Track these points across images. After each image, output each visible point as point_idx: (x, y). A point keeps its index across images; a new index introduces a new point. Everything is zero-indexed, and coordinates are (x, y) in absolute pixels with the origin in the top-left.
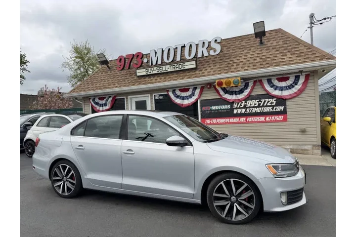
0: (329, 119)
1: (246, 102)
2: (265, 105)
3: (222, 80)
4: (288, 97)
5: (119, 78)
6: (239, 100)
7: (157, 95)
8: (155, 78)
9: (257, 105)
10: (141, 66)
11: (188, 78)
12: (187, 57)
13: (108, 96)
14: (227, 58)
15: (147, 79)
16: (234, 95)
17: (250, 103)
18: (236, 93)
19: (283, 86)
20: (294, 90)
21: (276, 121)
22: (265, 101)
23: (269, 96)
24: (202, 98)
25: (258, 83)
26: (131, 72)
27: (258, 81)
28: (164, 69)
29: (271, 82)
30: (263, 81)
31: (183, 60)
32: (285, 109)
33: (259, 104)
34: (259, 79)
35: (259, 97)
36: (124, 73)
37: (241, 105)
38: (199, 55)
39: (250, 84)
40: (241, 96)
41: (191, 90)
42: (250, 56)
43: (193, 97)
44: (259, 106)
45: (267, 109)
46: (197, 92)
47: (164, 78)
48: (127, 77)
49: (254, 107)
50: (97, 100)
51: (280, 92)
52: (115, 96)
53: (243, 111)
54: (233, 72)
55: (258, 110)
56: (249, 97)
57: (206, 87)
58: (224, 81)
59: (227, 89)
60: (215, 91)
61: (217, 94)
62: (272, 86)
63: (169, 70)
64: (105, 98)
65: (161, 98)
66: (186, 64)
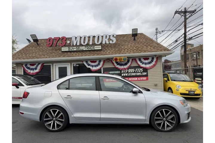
0: (166, 79)
1: (128, 70)
2: (138, 71)
3: (117, 58)
4: (149, 68)
5: (47, 52)
6: (125, 68)
7: (75, 64)
8: (75, 53)
9: (133, 72)
10: (65, 45)
11: (97, 55)
12: (96, 43)
13: (38, 63)
14: (118, 45)
15: (69, 53)
16: (122, 66)
17: (130, 70)
18: (123, 65)
19: (147, 62)
20: (152, 64)
21: (143, 80)
22: (138, 70)
23: (139, 67)
24: (104, 67)
25: (134, 60)
26: (56, 48)
27: (134, 59)
28: (81, 49)
29: (141, 60)
30: (137, 59)
31: (94, 44)
32: (147, 74)
33: (135, 71)
34: (135, 58)
35: (135, 68)
36: (51, 49)
37: (125, 71)
38: (104, 43)
39: (130, 60)
40: (126, 67)
41: (98, 62)
42: (130, 46)
43: (99, 66)
44: (135, 72)
45: (138, 74)
46: (102, 63)
47: (81, 54)
48: (54, 51)
49: (132, 73)
50: (29, 66)
51: (145, 65)
52: (44, 64)
53: (127, 75)
54: (123, 53)
55: (134, 74)
56: (130, 68)
57: (106, 60)
58: (118, 58)
59: (119, 63)
60: (112, 63)
61: (113, 65)
62: (141, 62)
63: (84, 49)
64: (35, 64)
65: (77, 65)
66: (95, 47)
